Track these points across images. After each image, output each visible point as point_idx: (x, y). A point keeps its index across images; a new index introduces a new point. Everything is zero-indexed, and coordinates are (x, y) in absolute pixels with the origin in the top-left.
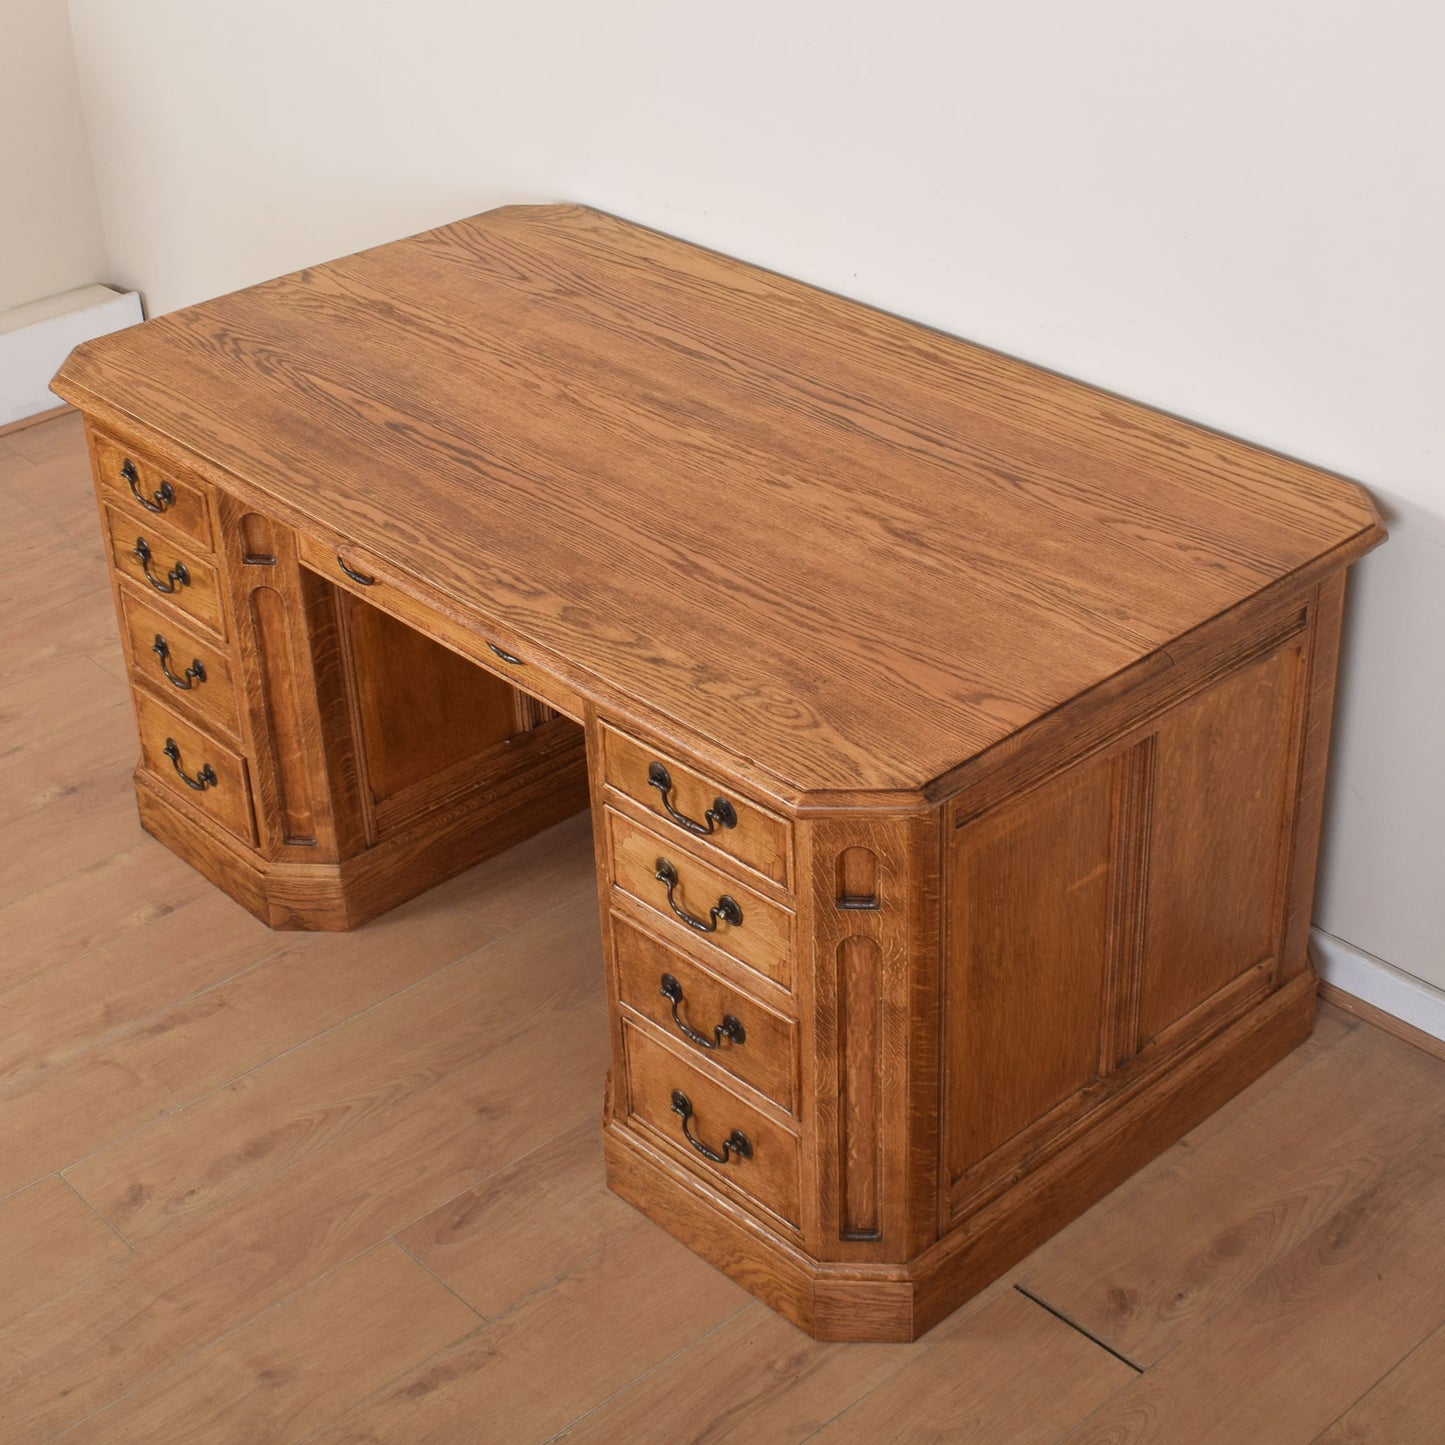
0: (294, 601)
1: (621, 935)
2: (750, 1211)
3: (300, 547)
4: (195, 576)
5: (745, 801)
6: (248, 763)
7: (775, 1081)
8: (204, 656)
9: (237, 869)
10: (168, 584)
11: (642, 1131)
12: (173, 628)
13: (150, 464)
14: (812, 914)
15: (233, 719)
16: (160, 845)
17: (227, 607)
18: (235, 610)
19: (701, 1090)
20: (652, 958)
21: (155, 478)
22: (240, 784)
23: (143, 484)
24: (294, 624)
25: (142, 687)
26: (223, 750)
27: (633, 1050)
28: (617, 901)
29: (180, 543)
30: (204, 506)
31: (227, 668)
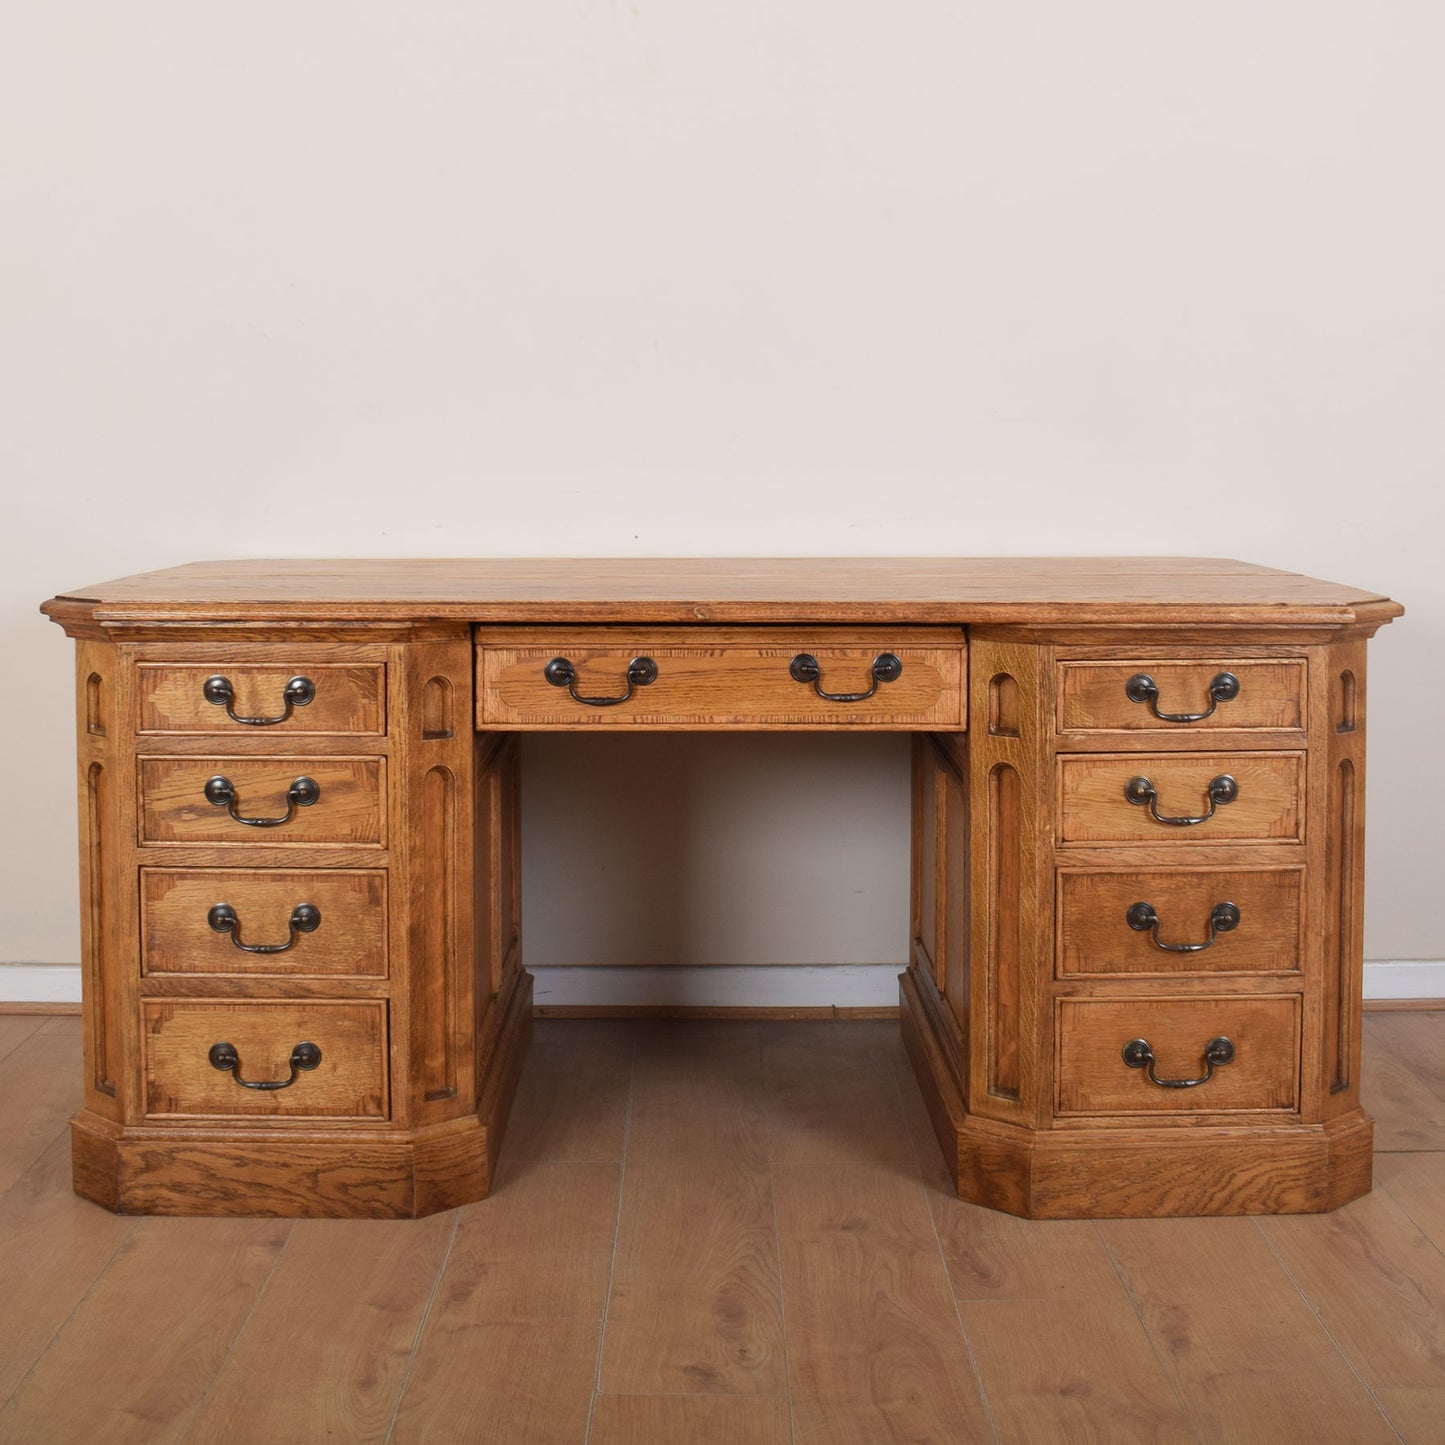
0: (464, 781)
1: (1071, 894)
2: (1230, 1124)
3: (483, 710)
4: (333, 784)
5: (1252, 662)
6: (391, 1004)
7: (1276, 945)
8: (323, 891)
9: (354, 1163)
10: (279, 813)
11: (1075, 1124)
12: (258, 880)
13: (266, 665)
14: (1326, 742)
15: (369, 956)
16: (164, 1218)
17: (395, 800)
18: (409, 799)
19: (1167, 1021)
20: (1115, 897)
21: (275, 680)
22: (374, 1039)
23: (244, 698)
24: (462, 809)
25: (163, 996)
26: (345, 1005)
27: (1067, 1031)
28: (1065, 859)
29: (310, 750)
30: (381, 678)
31: (371, 888)
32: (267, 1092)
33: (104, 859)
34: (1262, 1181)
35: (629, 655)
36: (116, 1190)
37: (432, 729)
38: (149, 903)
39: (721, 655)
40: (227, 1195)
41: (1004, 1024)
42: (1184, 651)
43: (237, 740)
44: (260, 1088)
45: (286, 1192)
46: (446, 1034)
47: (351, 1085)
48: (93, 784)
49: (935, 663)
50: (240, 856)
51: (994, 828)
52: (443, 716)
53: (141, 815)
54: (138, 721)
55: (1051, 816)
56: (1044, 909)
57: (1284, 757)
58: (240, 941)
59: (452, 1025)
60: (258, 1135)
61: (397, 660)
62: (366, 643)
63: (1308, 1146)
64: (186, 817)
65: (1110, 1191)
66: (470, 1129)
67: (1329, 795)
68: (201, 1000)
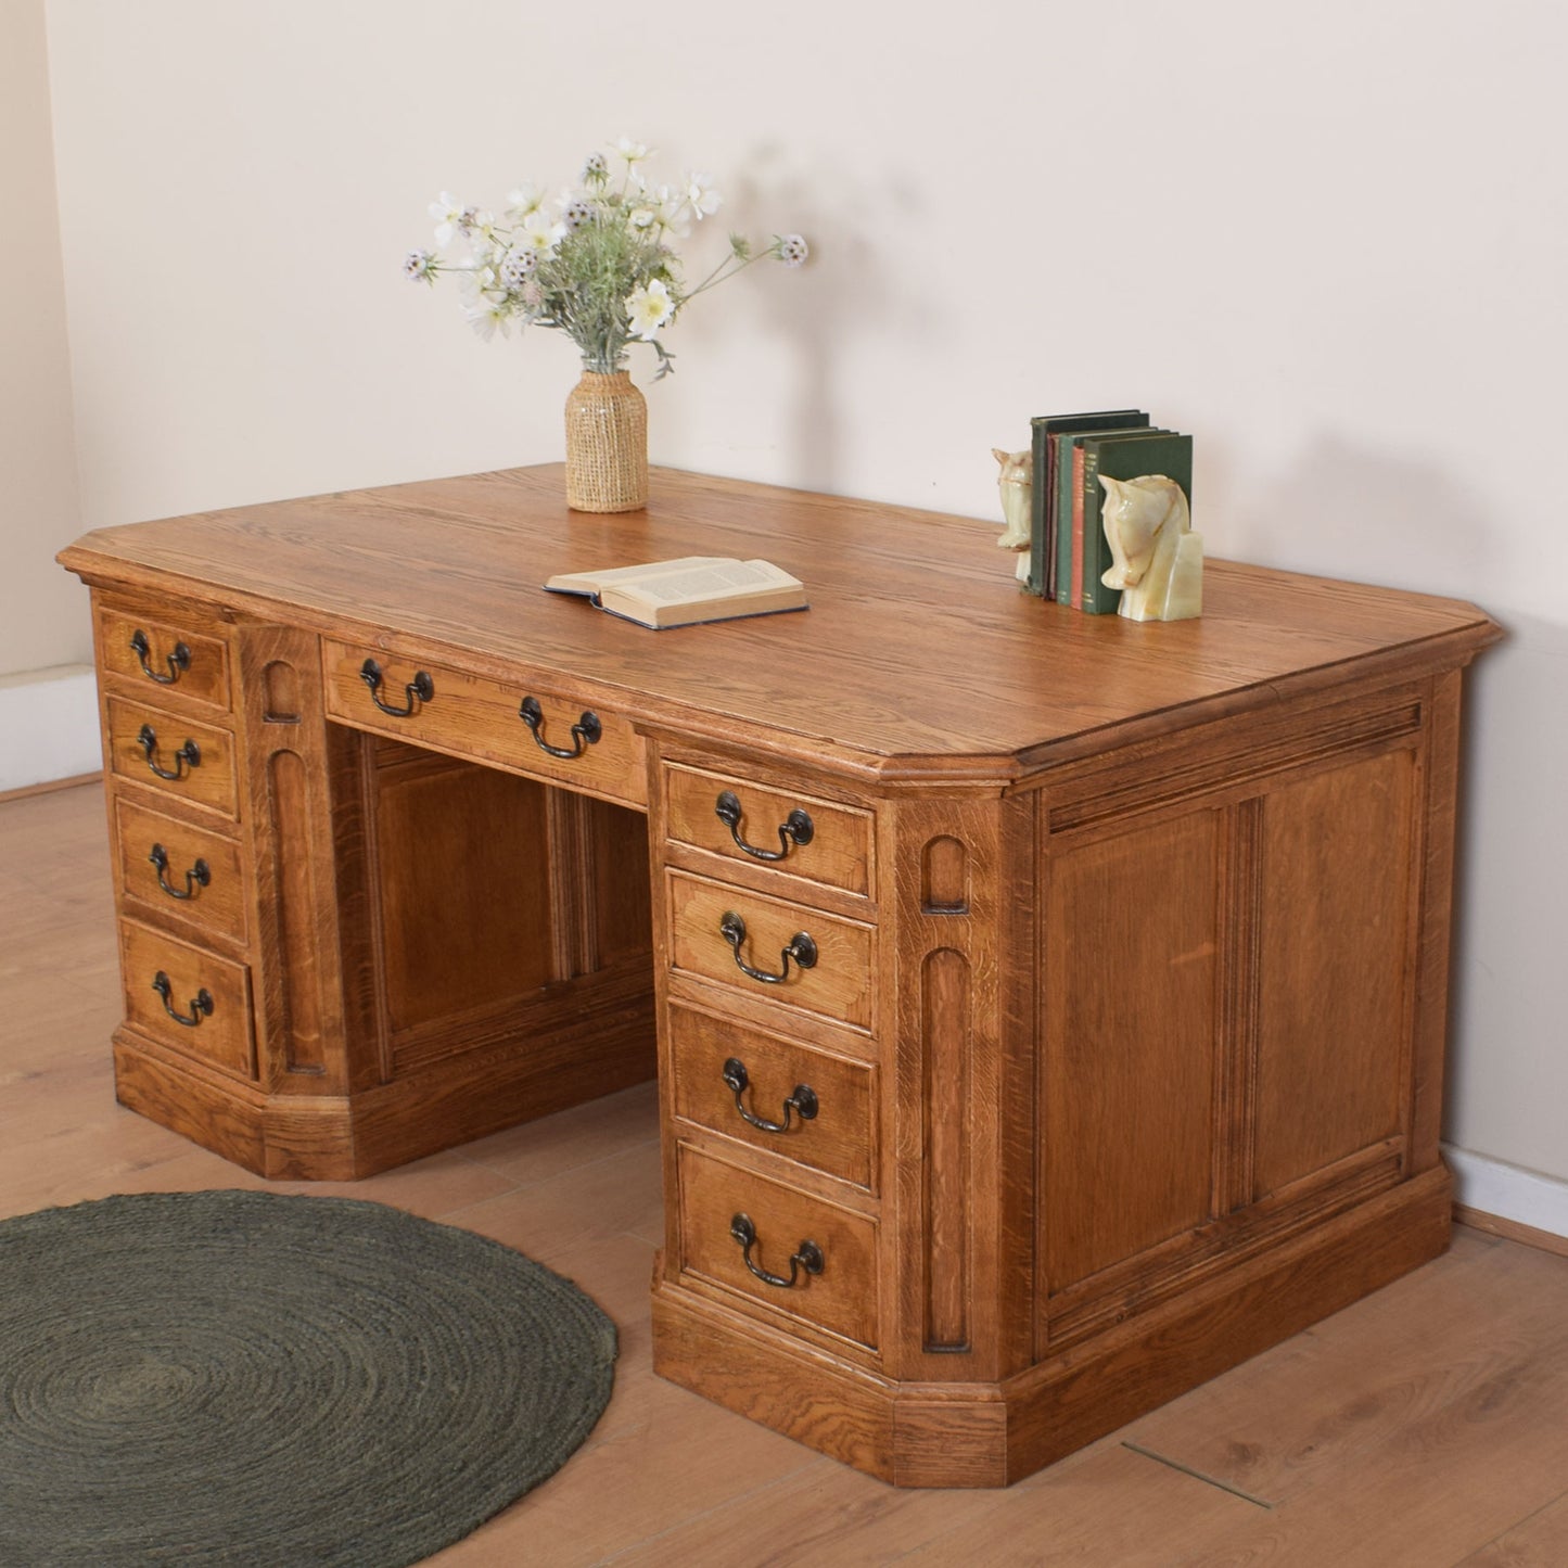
0: (317, 767)
3: (328, 699)
4: (207, 751)
5: (822, 803)
6: (252, 971)
7: (851, 1152)
8: (209, 850)
9: (231, 1112)
11: (695, 1286)
12: (175, 828)
13: (164, 627)
14: (895, 920)
15: (237, 921)
17: (241, 775)
18: (250, 778)
19: (766, 1203)
20: (714, 1045)
21: (169, 642)
22: (241, 1001)
23: (154, 655)
24: (316, 795)
26: (223, 963)
27: (688, 1180)
28: (675, 987)
30: (224, 656)
34: (835, 1422)
35: (414, 668)
39: (474, 683)
40: (168, 1111)
42: (765, 773)
43: (154, 694)
45: (196, 1121)
46: (317, 1012)
47: (230, 1039)
50: (162, 803)
53: (109, 748)
57: (857, 928)
60: (185, 1065)
61: (233, 640)
64: (132, 756)
65: (713, 1373)
68: (150, 929)
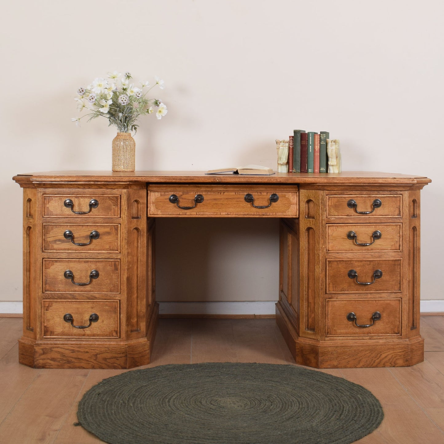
0: (144, 232)
1: (331, 267)
2: (380, 339)
3: (150, 210)
4: (104, 233)
5: (385, 196)
6: (121, 301)
7: (394, 283)
8: (100, 266)
9: (109, 352)
10: (87, 241)
11: (332, 339)
12: (80, 262)
13: (83, 195)
14: (408, 220)
15: (114, 286)
16: (48, 369)
17: (123, 237)
18: (127, 237)
19: (360, 307)
20: (344, 268)
21: (86, 200)
22: (115, 312)
23: (76, 206)
24: (143, 241)
25: (49, 299)
26: (106, 302)
27: (329, 309)
28: (329, 256)
29: (97, 222)
30: (119, 199)
31: (115, 265)
32: (82, 329)
33: (31, 257)
34: (390, 357)
35: (195, 194)
36: (33, 361)
37: (134, 216)
38: (46, 270)
39: (223, 194)
40: (69, 362)
41: (310, 308)
42: (365, 192)
43: (74, 219)
44: (79, 328)
45: (88, 361)
46: (137, 312)
47: (108, 327)
48: (28, 233)
49: (289, 196)
50: (74, 255)
51: (307, 247)
52: (138, 212)
53: (44, 242)
54: (43, 213)
55: (324, 243)
56: (322, 272)
57: (396, 225)
58: (74, 282)
59: (139, 309)
60: (79, 343)
61: (124, 194)
62: (115, 189)
63: (404, 345)
64: (58, 243)
65: (343, 360)
66: (144, 342)
67: (409, 237)
68: (61, 300)
